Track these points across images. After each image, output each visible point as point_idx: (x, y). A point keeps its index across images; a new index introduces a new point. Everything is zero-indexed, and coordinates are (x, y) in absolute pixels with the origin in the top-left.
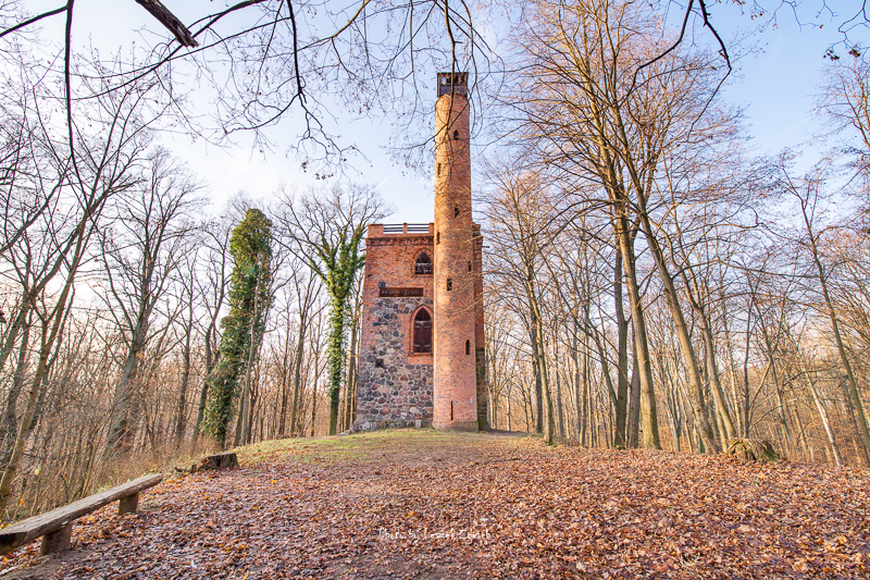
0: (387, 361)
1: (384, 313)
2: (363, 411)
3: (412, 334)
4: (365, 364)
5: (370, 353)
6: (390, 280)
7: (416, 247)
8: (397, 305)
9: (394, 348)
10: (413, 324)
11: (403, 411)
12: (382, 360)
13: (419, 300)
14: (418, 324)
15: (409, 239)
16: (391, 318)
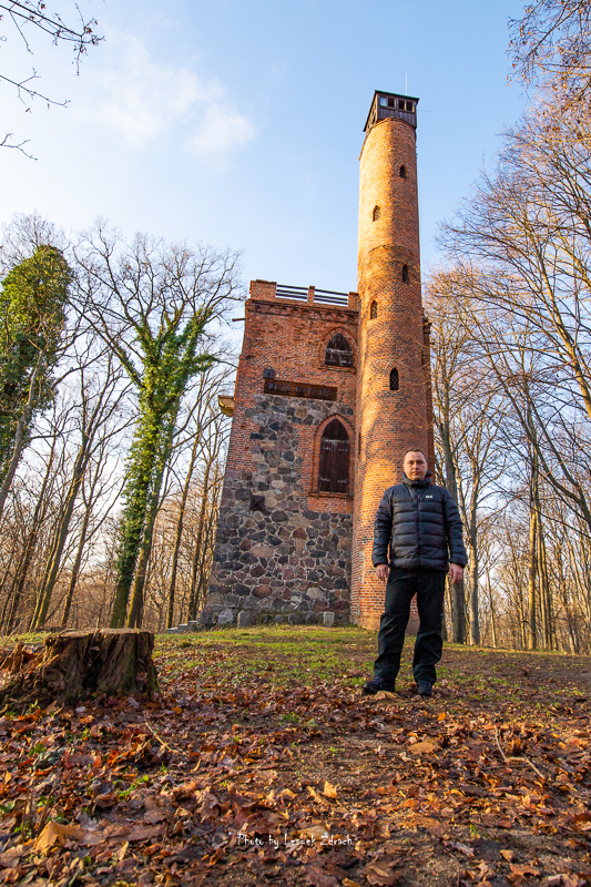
0: (271, 501)
1: (270, 421)
2: (221, 588)
3: (317, 460)
4: (232, 504)
5: (241, 485)
6: (283, 369)
7: (328, 324)
8: (293, 409)
9: (285, 480)
10: (318, 443)
11: (295, 594)
12: (263, 499)
13: (330, 405)
14: (327, 444)
15: (318, 310)
16: (282, 429)
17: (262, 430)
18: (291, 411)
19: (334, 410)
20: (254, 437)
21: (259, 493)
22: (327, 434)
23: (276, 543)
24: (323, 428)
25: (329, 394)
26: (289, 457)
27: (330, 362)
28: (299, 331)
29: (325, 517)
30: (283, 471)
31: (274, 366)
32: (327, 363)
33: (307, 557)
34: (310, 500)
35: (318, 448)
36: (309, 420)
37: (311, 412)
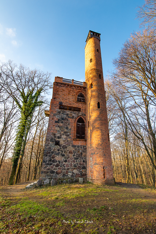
0: (62, 142)
1: (61, 117)
2: (45, 172)
3: (75, 129)
4: (49, 143)
5: (52, 137)
6: (65, 102)
7: (78, 90)
8: (68, 114)
9: (66, 135)
10: (76, 124)
11: (69, 172)
12: (59, 141)
13: (79, 113)
14: (78, 124)
15: (75, 86)
16: (65, 120)
17: (59, 120)
18: (67, 115)
19: (80, 114)
20: (56, 122)
21: (58, 140)
22: (79, 121)
23: (63, 155)
24: (77, 120)
25: (79, 110)
26: (67, 128)
27: (79, 101)
28: (69, 92)
29: (78, 147)
30: (65, 132)
31: (62, 101)
32: (78, 101)
33: (73, 160)
34: (74, 141)
35: (76, 126)
36: (73, 117)
37: (73, 115)
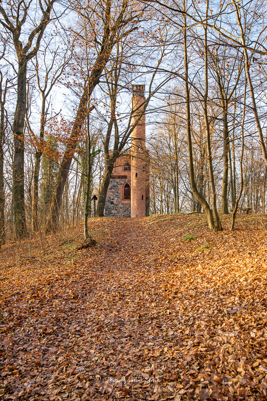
1: (113, 185)
3: (123, 193)
5: (108, 199)
7: (124, 160)
12: (113, 202)
14: (125, 189)
16: (116, 187)
17: (111, 187)
18: (117, 182)
19: (126, 181)
20: (110, 189)
22: (125, 187)
23: (116, 210)
24: (124, 185)
25: (125, 177)
26: (118, 193)
29: (126, 204)
30: (117, 196)
32: (125, 170)
33: (123, 212)
34: (122, 201)
35: (123, 190)
36: (121, 184)
37: (121, 182)
